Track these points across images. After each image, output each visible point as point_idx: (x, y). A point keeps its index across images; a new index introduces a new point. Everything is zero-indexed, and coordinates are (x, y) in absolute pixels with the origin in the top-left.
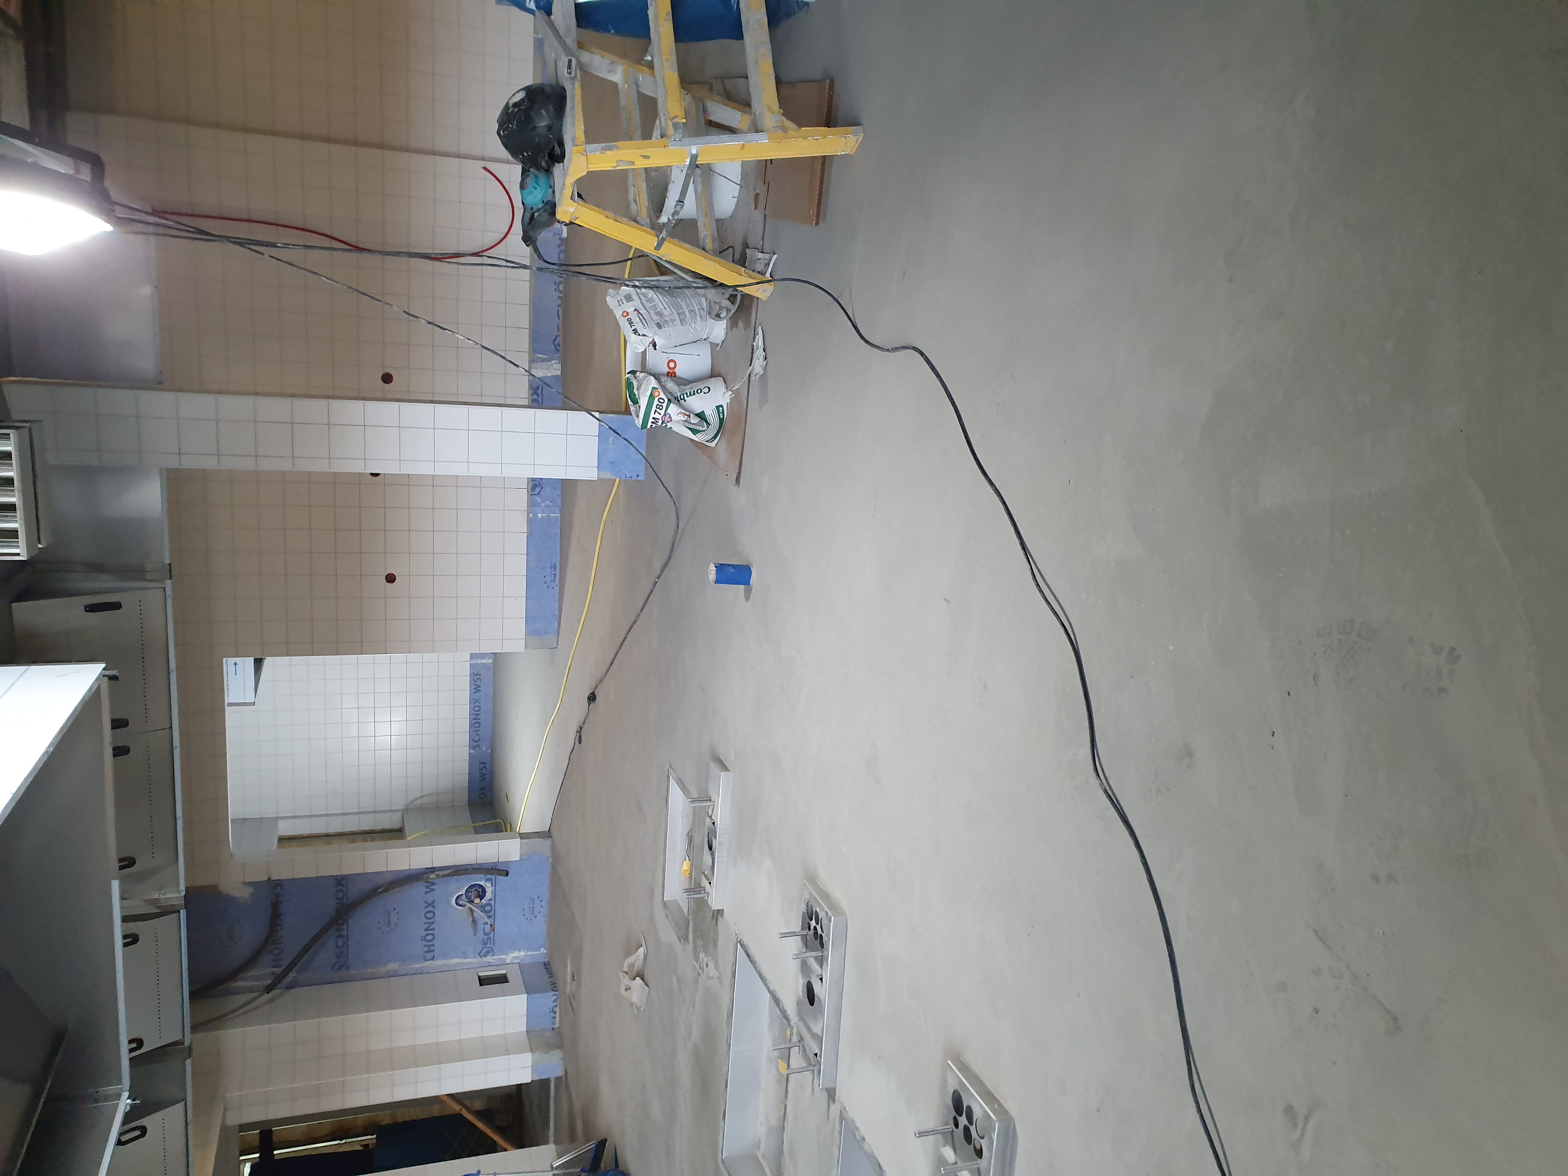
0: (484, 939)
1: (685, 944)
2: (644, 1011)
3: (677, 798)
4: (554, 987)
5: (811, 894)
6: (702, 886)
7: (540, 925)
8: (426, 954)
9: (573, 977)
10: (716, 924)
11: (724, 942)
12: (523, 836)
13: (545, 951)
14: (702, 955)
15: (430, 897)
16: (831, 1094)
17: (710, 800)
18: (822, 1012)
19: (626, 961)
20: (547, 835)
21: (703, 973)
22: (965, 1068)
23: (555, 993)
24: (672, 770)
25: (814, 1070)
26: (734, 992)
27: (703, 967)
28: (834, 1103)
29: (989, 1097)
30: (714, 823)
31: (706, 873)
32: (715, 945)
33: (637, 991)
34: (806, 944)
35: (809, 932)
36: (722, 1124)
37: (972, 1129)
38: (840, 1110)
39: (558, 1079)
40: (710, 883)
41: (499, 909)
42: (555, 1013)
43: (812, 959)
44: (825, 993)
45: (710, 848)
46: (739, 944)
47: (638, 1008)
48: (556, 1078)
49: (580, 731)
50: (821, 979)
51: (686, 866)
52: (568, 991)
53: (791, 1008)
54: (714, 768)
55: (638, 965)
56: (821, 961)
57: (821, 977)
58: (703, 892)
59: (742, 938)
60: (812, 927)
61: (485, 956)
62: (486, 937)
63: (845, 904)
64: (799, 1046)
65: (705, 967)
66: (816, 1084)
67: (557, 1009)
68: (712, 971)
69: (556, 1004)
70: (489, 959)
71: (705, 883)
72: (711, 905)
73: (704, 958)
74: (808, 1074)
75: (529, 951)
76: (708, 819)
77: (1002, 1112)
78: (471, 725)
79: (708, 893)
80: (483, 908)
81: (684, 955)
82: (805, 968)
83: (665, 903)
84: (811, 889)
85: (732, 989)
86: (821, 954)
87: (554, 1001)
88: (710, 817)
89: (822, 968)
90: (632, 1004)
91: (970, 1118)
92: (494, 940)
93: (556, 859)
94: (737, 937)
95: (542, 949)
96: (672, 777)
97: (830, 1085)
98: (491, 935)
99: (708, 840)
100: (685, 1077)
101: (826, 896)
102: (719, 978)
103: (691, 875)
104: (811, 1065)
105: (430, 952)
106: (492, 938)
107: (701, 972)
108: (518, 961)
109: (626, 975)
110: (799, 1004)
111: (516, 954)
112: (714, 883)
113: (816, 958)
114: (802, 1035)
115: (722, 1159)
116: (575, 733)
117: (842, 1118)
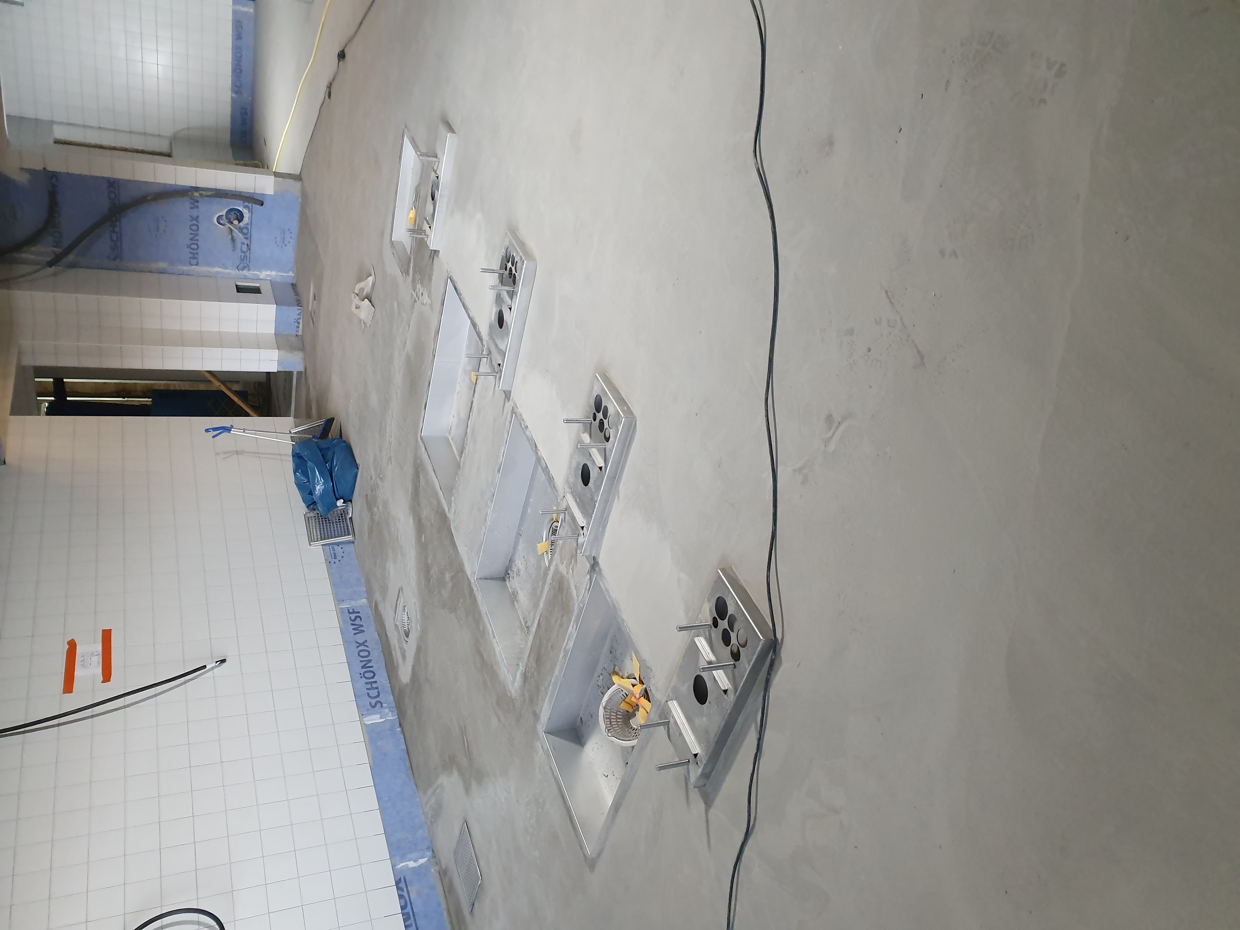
0: (241, 256)
1: (406, 276)
2: (370, 326)
3: (409, 155)
4: (299, 303)
5: (510, 241)
6: (423, 229)
7: (289, 253)
8: (191, 260)
9: (315, 297)
10: (433, 261)
11: (437, 277)
12: (277, 175)
13: (293, 275)
14: (419, 286)
15: (195, 213)
16: (507, 395)
17: (437, 157)
18: (508, 334)
19: (357, 286)
20: (298, 178)
21: (418, 300)
22: (608, 381)
23: (300, 308)
24: (407, 129)
25: (496, 376)
26: (442, 316)
27: (419, 295)
28: (509, 402)
29: (621, 401)
30: (438, 177)
31: (427, 219)
32: (430, 279)
33: (365, 310)
34: (502, 282)
35: (505, 272)
36: (423, 413)
37: (605, 422)
38: (513, 407)
39: (299, 373)
40: (430, 227)
41: (255, 234)
42: (299, 323)
43: (505, 293)
44: (511, 320)
45: (433, 199)
46: (449, 279)
47: (365, 324)
48: (298, 372)
49: (330, 86)
50: (510, 309)
51: (412, 214)
52: (310, 308)
53: (484, 330)
54: (442, 129)
55: (367, 290)
56: (512, 295)
57: (510, 307)
58: (423, 234)
59: (453, 275)
60: (508, 268)
61: (243, 270)
62: (243, 255)
63: (536, 253)
64: (487, 358)
65: (420, 295)
66: (497, 387)
67: (301, 321)
68: (426, 299)
69: (300, 317)
70: (245, 272)
71: (426, 227)
72: (429, 245)
73: (420, 288)
74: (491, 378)
75: (280, 272)
76: (433, 174)
77: (629, 412)
78: (234, 71)
79: (428, 235)
80: (241, 230)
81: (404, 284)
82: (499, 299)
83: (392, 243)
84: (511, 237)
85: (441, 313)
86: (513, 289)
87: (299, 314)
88: (435, 172)
89: (512, 301)
90: (360, 320)
91: (605, 415)
92: (249, 258)
93: (305, 199)
94: (448, 274)
95: (291, 272)
96: (406, 136)
97: (508, 389)
98: (248, 254)
99: (432, 192)
100: (398, 378)
101: (522, 245)
102: (431, 305)
103: (415, 221)
104: (495, 372)
105: (194, 258)
106: (248, 256)
107: (417, 299)
108: (270, 279)
109: (356, 296)
110: (491, 327)
111: (268, 273)
112: (433, 228)
113: (508, 292)
114: (491, 349)
115: (421, 436)
116: (326, 88)
117: (513, 412)
